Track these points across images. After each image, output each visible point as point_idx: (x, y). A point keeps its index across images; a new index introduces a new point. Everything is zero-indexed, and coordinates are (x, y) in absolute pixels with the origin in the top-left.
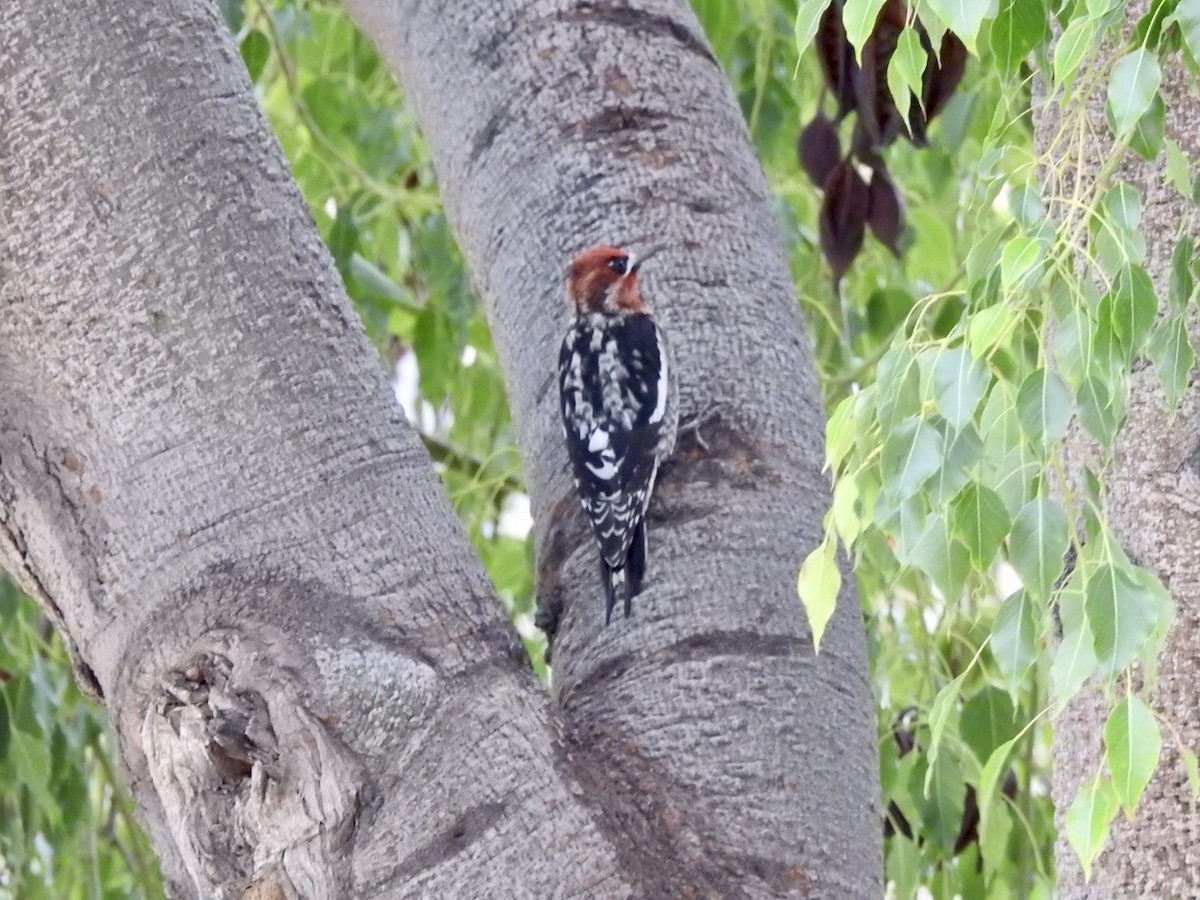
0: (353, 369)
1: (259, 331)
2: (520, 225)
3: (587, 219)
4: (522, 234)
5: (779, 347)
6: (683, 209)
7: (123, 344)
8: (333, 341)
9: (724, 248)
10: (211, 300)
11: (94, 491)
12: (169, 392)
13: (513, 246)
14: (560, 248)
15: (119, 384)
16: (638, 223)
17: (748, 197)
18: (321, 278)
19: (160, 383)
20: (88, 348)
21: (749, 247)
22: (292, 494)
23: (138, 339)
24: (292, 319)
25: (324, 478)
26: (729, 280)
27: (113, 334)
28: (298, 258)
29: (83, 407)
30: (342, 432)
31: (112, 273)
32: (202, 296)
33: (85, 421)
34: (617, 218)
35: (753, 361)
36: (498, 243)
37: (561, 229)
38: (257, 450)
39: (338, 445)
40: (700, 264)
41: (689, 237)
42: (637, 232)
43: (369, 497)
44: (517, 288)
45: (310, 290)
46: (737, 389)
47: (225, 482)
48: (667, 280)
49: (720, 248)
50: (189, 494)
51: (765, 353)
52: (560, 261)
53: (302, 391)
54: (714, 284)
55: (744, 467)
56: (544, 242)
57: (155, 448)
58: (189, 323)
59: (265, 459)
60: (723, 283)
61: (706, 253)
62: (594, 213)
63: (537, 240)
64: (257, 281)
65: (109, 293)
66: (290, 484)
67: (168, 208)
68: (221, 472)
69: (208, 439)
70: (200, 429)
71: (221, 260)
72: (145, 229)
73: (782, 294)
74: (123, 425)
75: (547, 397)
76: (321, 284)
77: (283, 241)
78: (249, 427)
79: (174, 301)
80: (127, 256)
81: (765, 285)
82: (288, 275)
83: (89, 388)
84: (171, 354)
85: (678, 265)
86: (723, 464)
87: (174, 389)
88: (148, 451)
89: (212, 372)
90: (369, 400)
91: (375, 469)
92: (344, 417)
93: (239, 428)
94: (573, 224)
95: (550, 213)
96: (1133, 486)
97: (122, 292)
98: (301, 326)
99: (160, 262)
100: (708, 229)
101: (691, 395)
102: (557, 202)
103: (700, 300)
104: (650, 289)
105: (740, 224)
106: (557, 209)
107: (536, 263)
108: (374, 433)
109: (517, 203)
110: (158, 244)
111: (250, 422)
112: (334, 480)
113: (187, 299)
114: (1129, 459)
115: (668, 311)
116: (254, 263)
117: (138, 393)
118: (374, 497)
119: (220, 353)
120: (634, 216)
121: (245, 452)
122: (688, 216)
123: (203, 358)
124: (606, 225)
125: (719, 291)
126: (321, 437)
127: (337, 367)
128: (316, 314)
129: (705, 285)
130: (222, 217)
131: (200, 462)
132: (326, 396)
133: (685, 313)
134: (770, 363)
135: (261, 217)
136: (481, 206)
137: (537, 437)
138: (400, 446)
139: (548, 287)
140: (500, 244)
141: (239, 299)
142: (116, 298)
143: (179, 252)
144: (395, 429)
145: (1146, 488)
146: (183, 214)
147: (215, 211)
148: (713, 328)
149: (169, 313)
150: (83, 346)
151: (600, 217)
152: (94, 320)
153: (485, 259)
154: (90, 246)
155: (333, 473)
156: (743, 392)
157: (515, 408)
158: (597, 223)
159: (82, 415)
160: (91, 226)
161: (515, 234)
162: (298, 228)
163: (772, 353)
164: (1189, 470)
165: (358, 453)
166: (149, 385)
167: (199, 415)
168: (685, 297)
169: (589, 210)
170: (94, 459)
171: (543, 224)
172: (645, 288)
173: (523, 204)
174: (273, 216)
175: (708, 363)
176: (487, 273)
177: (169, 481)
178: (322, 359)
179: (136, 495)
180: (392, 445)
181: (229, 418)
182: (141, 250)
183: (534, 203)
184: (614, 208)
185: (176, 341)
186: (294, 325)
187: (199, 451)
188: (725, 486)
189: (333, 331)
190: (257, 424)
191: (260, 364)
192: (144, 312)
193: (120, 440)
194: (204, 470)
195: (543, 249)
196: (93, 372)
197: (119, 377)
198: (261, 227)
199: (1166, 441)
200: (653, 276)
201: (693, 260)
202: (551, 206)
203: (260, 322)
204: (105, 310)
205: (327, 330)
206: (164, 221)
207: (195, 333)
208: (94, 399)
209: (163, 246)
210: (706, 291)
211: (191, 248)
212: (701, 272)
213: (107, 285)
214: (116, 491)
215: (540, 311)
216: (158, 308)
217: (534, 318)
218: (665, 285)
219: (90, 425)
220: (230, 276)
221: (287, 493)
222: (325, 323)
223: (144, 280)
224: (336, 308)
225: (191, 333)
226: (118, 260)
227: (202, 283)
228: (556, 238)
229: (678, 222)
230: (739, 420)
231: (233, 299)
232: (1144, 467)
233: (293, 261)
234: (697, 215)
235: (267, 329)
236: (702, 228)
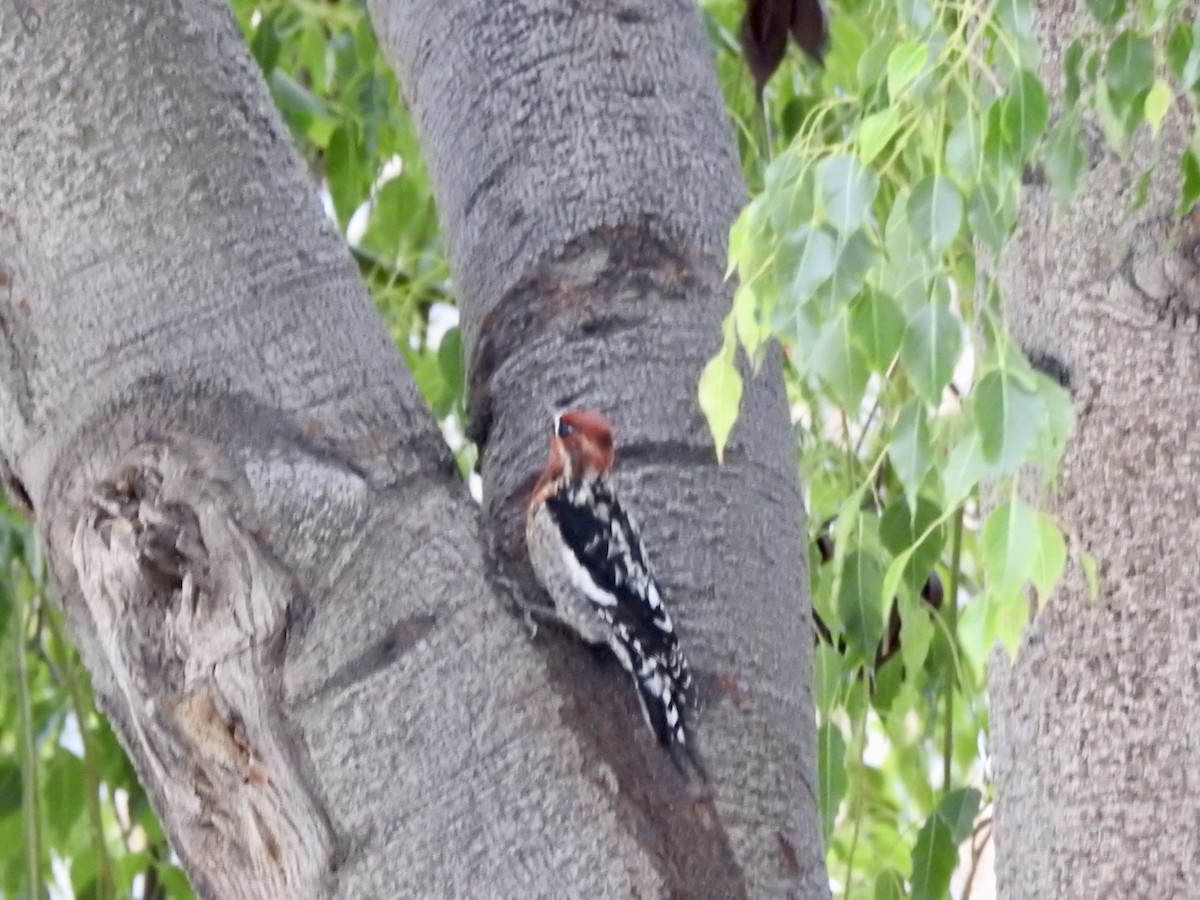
0: (281, 181)
1: (189, 145)
2: (448, 37)
3: (515, 30)
4: (450, 45)
5: (707, 156)
6: (611, 19)
7: (52, 158)
8: (262, 153)
9: (651, 58)
10: (139, 113)
11: (23, 305)
12: (97, 204)
13: (442, 56)
14: (489, 59)
15: (48, 197)
16: (566, 33)
17: (676, 7)
18: (249, 90)
19: (88, 196)
20: (17, 161)
21: (677, 57)
22: (222, 307)
23: (67, 153)
24: (220, 132)
25: (254, 290)
26: (658, 90)
27: (42, 147)
28: (226, 70)
29: (12, 221)
30: (271, 244)
31: (40, 88)
32: (130, 108)
33: (13, 235)
34: (545, 29)
35: (682, 171)
36: (427, 53)
37: (489, 40)
38: (187, 262)
39: (267, 257)
40: (628, 76)
41: (617, 48)
42: (565, 42)
43: (298, 309)
44: (445, 99)
45: (238, 103)
46: (666, 199)
47: (154, 296)
48: (596, 90)
49: (649, 58)
50: (119, 308)
51: (694, 163)
52: (488, 73)
53: (231, 204)
54: (642, 95)
55: (673, 276)
56: (473, 53)
57: (84, 260)
58: (117, 136)
59: (194, 273)
60: (651, 93)
61: (633, 64)
62: (522, 24)
63: (465, 51)
64: (185, 93)
65: (38, 106)
66: (220, 296)
67: (96, 21)
68: (149, 285)
69: (137, 252)
70: (129, 242)
71: (149, 71)
72: (73, 42)
73: (711, 105)
74: (52, 240)
75: (476, 210)
76: (249, 97)
77: (211, 53)
78: (178, 239)
79: (102, 115)
80: (55, 69)
81: (693, 95)
82: (216, 88)
83: (17, 202)
84: (99, 167)
85: (606, 75)
86: (652, 275)
87: (103, 204)
88: (77, 264)
89: (141, 184)
90: (298, 212)
91: (305, 281)
92: (273, 229)
93: (168, 240)
94: (500, 36)
95: (478, 24)
96: (1063, 295)
97: (49, 106)
98: (230, 138)
99: (89, 75)
100: (636, 41)
101: (620, 206)
102: (485, 12)
103: (629, 111)
104: (579, 98)
105: (667, 33)
106: (486, 20)
107: (465, 73)
108: (303, 244)
109: (446, 14)
110: (86, 58)
111: (179, 234)
112: (265, 293)
113: (115, 111)
114: (1059, 269)
115: (596, 122)
116: (182, 77)
117: (67, 206)
118: (303, 310)
119: (149, 165)
120: (563, 25)
121: (174, 264)
122: (616, 27)
123: (132, 171)
124: (534, 36)
125: (648, 101)
126: (249, 250)
127: (266, 179)
128: (244, 126)
129: (634, 94)
130: (150, 30)
131: (129, 275)
132: (255, 209)
133: (615, 124)
134: (700, 175)
135: (190, 29)
136: (409, 17)
137: (465, 248)
138: (329, 258)
139: (475, 98)
140: (428, 55)
141: (167, 112)
142: (45, 110)
143: (108, 65)
144: (324, 241)
145: (1077, 297)
146: (112, 27)
147: (143, 24)
148: (641, 139)
149: (98, 126)
150: (12, 161)
151: (528, 28)
152: (22, 134)
153: (414, 70)
154: (19, 59)
155: (262, 285)
156: (671, 202)
157: (443, 221)
158: (526, 34)
159: (11, 229)
160: (19, 41)
161: (443, 45)
162: (226, 39)
163: (701, 163)
164: (1120, 279)
165: (287, 266)
166: (78, 198)
167: (128, 228)
168: (612, 107)
169: (516, 21)
170: (23, 273)
171: (471, 35)
172: (573, 98)
173: (451, 15)
174: (200, 28)
175: (636, 173)
176: (415, 85)
177: (98, 295)
178: (251, 171)
179: (65, 309)
180: (322, 257)
181: (157, 231)
182: (68, 62)
183: (461, 15)
184: (542, 19)
185: (104, 154)
186: (223, 137)
187: (129, 265)
188: (654, 296)
189: (261, 142)
190: (186, 236)
191: (189, 177)
192: (73, 125)
193: (50, 254)
194: (134, 284)
195: (470, 60)
196: (22, 186)
197: (47, 189)
198: (190, 40)
199: (1096, 250)
200: (581, 87)
201: (622, 72)
202: (479, 17)
203: (189, 135)
204: (33, 124)
205: (256, 144)
206: (92, 34)
207: (124, 147)
208: (23, 213)
209: (92, 59)
210: (634, 102)
211: (120, 61)
212: (629, 82)
213: (34, 98)
214: (44, 304)
215: (469, 121)
216: (86, 121)
217: (462, 129)
218: (593, 97)
219: (19, 238)
220: (159, 89)
221: (217, 305)
222: (253, 135)
223: (72, 94)
224: (266, 121)
225: (119, 145)
226: (48, 74)
227: (130, 95)
228: (483, 50)
229: (606, 33)
230: (668, 230)
231: (161, 111)
232: (1074, 277)
233: (221, 74)
234: (625, 25)
235: (196, 142)
236: (631, 38)
